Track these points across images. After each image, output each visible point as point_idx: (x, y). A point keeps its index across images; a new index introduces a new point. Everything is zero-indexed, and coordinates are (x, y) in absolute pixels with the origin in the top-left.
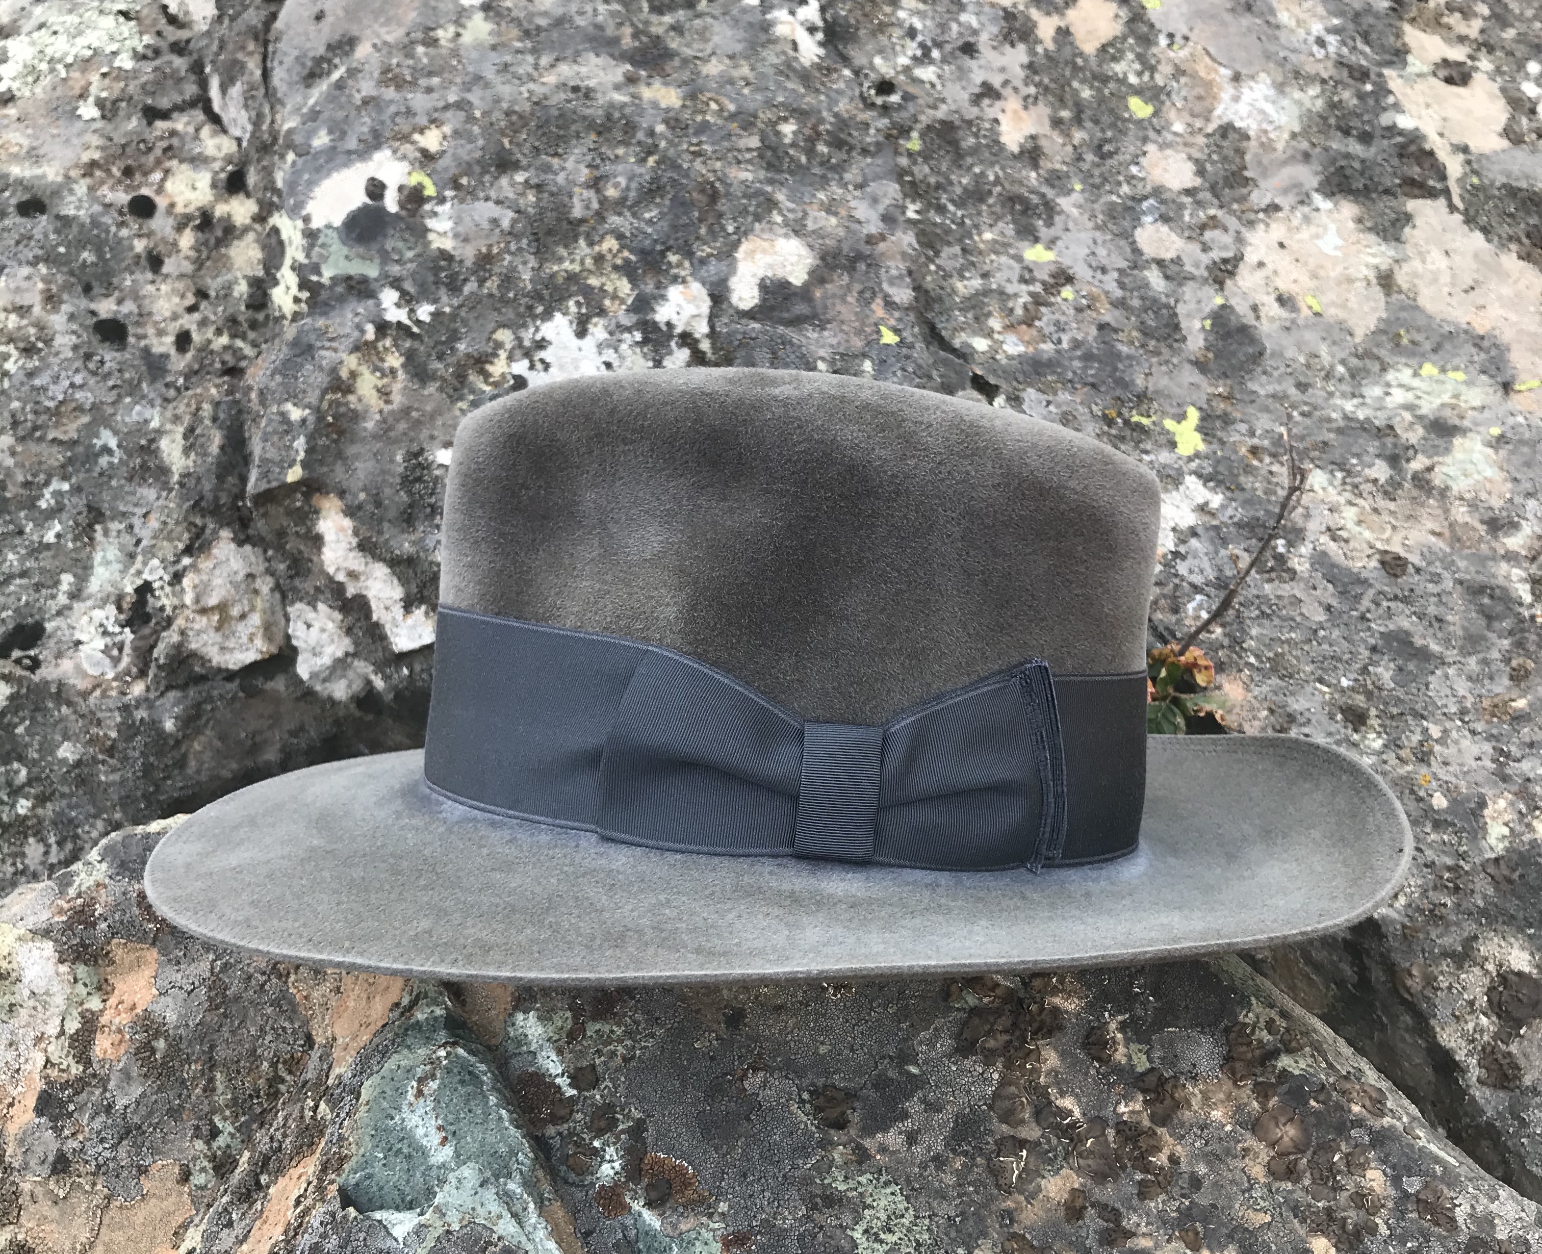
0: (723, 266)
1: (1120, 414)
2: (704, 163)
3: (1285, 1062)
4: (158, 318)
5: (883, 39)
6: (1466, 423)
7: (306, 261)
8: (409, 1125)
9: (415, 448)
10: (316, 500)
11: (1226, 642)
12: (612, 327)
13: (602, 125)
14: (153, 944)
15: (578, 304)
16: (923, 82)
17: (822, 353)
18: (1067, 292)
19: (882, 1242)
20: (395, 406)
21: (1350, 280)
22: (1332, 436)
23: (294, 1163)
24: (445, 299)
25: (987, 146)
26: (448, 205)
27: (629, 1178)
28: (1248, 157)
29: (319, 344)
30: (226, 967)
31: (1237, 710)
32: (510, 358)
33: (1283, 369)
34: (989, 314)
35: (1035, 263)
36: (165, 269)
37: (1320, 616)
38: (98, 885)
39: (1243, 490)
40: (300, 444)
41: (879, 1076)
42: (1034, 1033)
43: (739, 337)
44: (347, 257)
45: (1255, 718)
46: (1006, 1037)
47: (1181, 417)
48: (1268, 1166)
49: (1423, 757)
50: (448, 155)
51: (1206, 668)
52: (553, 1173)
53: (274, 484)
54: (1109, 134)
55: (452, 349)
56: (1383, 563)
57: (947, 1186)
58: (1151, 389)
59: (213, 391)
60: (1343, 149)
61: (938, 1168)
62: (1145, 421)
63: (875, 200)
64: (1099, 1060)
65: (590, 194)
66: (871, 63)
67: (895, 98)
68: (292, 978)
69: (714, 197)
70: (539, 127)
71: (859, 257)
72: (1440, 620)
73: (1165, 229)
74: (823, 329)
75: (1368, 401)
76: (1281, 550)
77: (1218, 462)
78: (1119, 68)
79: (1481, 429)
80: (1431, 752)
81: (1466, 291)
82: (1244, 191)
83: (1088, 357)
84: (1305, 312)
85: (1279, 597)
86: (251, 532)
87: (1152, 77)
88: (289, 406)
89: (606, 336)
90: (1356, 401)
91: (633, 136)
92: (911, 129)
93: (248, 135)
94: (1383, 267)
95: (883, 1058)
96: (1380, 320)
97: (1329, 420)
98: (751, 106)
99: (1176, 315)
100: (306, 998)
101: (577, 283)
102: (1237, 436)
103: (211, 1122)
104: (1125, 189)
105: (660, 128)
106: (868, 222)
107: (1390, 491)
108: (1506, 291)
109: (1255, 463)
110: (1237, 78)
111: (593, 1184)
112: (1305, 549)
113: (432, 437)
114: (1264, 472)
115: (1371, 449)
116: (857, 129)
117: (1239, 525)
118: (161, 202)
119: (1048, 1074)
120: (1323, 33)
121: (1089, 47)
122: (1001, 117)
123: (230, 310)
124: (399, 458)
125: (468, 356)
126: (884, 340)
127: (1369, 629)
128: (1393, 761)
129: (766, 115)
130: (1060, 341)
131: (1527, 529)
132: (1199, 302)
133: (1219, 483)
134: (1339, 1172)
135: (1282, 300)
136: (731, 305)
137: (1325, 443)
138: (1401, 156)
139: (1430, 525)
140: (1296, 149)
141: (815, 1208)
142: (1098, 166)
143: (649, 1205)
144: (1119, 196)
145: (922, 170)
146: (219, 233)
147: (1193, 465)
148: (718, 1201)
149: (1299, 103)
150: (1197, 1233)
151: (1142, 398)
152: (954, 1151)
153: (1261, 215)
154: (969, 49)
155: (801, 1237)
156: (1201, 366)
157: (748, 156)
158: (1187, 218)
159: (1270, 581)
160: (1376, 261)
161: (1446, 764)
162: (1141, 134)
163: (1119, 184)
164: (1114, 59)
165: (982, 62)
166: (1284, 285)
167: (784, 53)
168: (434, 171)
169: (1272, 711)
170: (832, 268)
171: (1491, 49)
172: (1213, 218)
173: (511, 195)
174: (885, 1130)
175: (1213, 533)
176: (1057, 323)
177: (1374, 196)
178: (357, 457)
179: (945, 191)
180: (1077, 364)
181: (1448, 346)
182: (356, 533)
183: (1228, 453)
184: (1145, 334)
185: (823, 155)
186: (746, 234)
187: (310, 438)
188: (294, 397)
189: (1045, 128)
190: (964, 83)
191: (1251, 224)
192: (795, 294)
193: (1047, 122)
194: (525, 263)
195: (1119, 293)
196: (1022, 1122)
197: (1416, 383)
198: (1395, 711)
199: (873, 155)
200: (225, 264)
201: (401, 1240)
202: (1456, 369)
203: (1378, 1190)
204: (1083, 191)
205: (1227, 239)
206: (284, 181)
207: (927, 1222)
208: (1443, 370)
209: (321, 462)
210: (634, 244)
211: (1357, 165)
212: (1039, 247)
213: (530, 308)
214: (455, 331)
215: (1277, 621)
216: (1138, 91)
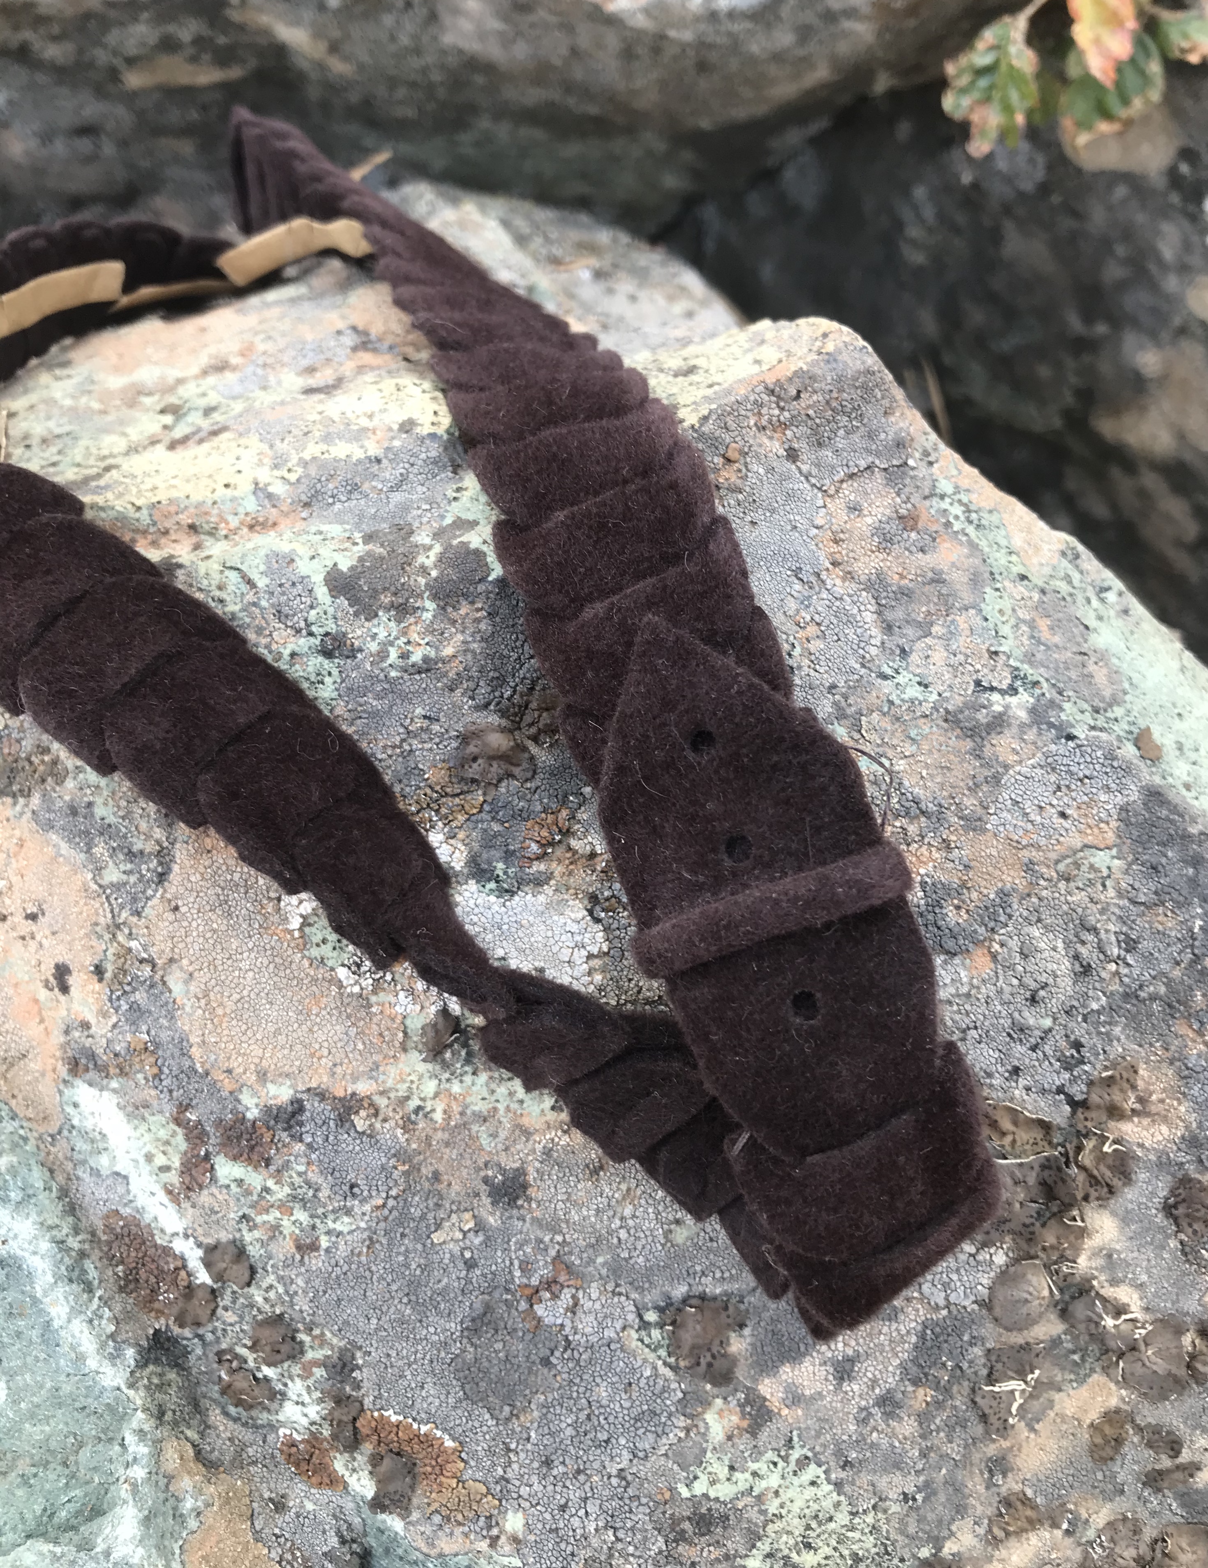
57: (904, 1441)
61: (888, 1415)
152: (915, 1380)
174: (796, 1360)
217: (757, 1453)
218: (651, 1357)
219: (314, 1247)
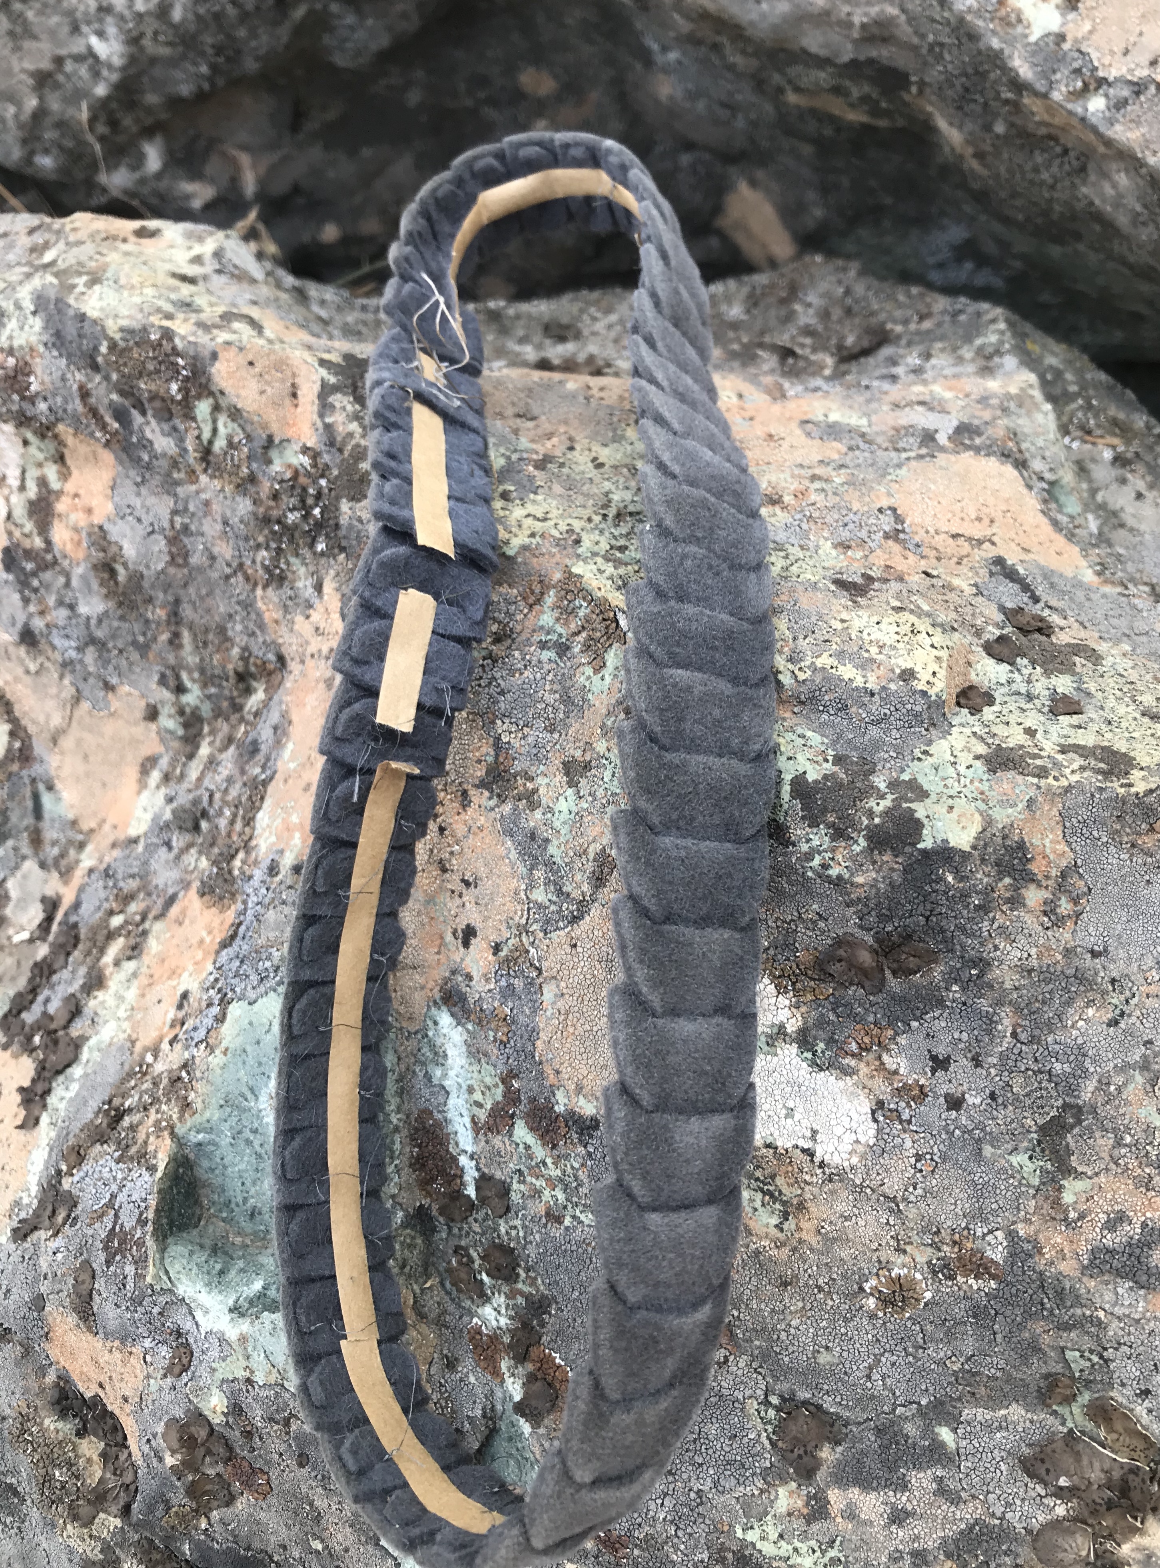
38: (32, 349)
103: (179, 677)
174: (866, 1489)
217: (804, 1536)
218: (760, 1426)
219: (559, 1220)
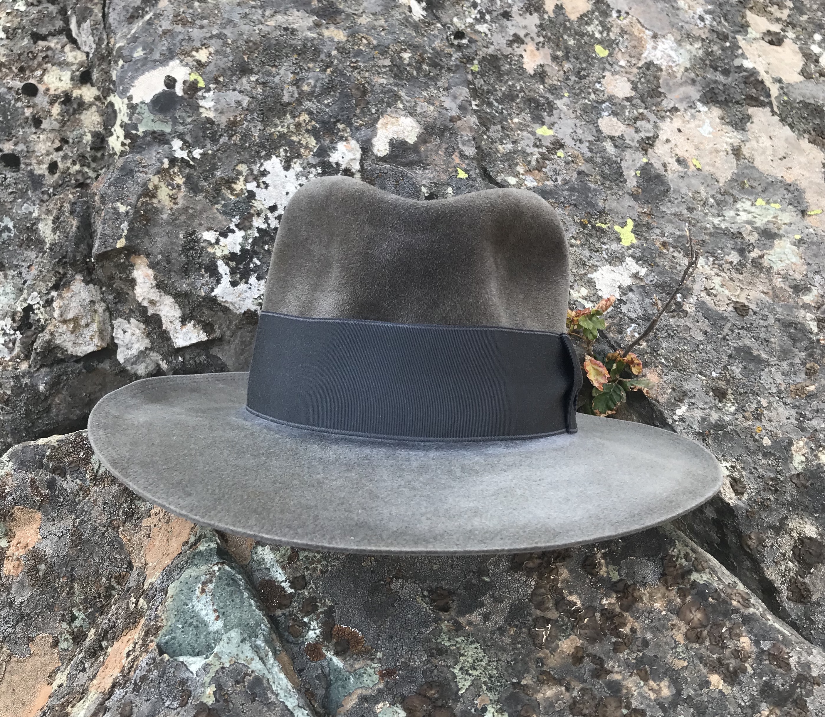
0: (369, 132)
1: (590, 222)
2: (359, 73)
3: (695, 576)
4: (39, 154)
5: (458, 8)
6: (781, 232)
7: (129, 122)
8: (197, 609)
9: (190, 230)
10: (132, 258)
11: (649, 351)
12: (305, 164)
13: (300, 50)
14: (39, 509)
15: (286, 151)
16: (480, 32)
17: (424, 182)
18: (560, 153)
19: (470, 675)
20: (179, 206)
21: (717, 151)
22: (707, 237)
23: (124, 633)
24: (209, 146)
25: (515, 70)
26: (212, 92)
27: (324, 639)
28: (661, 81)
29: (137, 169)
30: (81, 523)
31: (655, 388)
32: (246, 181)
33: (680, 199)
34: (517, 164)
35: (543, 136)
36: (42, 127)
37: (700, 337)
38: (7, 475)
39: (658, 266)
40: (125, 226)
41: (467, 582)
42: (555, 559)
43: (378, 172)
44: (153, 120)
45: (664, 393)
46: (538, 561)
47: (623, 225)
48: (686, 634)
49: (758, 417)
50: (213, 64)
51: (638, 364)
52: (280, 637)
53: (109, 249)
54: (584, 65)
55: (212, 174)
56: (735, 308)
57: (507, 644)
58: (607, 208)
59: (71, 196)
60: (714, 78)
61: (501, 634)
62: (603, 226)
63: (455, 97)
64: (591, 574)
65: (294, 88)
66: (452, 21)
67: (465, 41)
68: (121, 529)
69: (364, 92)
70: (265, 50)
71: (446, 129)
72: (767, 341)
73: (615, 119)
74: (425, 169)
75: (727, 218)
76: (679, 299)
77: (644, 250)
78: (590, 29)
79: (790, 235)
80: (762, 414)
81: (780, 159)
82: (659, 100)
83: (572, 189)
84: (692, 168)
85: (678, 326)
86: (93, 276)
87: (608, 35)
88: (119, 204)
89: (301, 169)
90: (720, 218)
91: (319, 57)
92: (474, 59)
93: (93, 51)
94: (735, 144)
95: (469, 572)
96: (733, 173)
97: (706, 228)
98: (386, 42)
99: (621, 167)
100: (129, 540)
101: (285, 139)
102: (654, 235)
103: (72, 612)
104: (593, 96)
105: (334, 53)
106: (451, 109)
107: (739, 268)
108: (803, 160)
109: (665, 251)
110: (655, 37)
111: (303, 643)
112: (692, 300)
113: (201, 225)
114: (669, 256)
115: (729, 245)
116: (445, 57)
117: (656, 286)
118: (41, 88)
119: (563, 582)
120: (703, 13)
121: (574, 17)
122: (524, 54)
123: (81, 151)
124: (181, 236)
125: (222, 178)
126: (459, 176)
127: (728, 345)
128: (741, 418)
129: (394, 47)
130: (556, 180)
131: (815, 292)
132: (633, 161)
133: (645, 262)
134: (725, 638)
135: (679, 161)
136: (373, 154)
137: (704, 241)
138: (745, 83)
139: (761, 288)
140: (688, 78)
141: (432, 655)
142: (577, 83)
143: (337, 654)
144: (589, 101)
145: (479, 82)
146: (75, 106)
147: (630, 251)
148: (376, 651)
149: (690, 52)
150: (647, 672)
151: (602, 213)
152: (510, 624)
153: (668, 113)
154: (506, 15)
155: (424, 672)
156: (634, 196)
157: (384, 70)
158: (627, 114)
159: (673, 317)
160: (731, 141)
161: (770, 421)
162: (601, 66)
163: (589, 93)
164: (587, 24)
165: (514, 22)
166: (681, 153)
167: (404, 13)
168: (204, 73)
169: (674, 389)
170: (431, 135)
171: (794, 26)
172: (641, 114)
173: (248, 88)
174: (471, 613)
175: (641, 290)
176: (555, 170)
177: (730, 105)
178: (157, 234)
179: (492, 94)
180: (566, 193)
181: (771, 190)
182: (155, 278)
183: (650, 245)
184: (604, 178)
185: (426, 70)
186: (382, 114)
187: (131, 223)
188: (122, 199)
189: (548, 61)
190: (504, 34)
191: (662, 118)
192: (410, 148)
193: (549, 57)
194: (255, 127)
195: (589, 154)
196: (548, 608)
197: (753, 209)
198: (742, 391)
199: (454, 73)
200: (78, 124)
201: (195, 673)
202: (775, 202)
203: (747, 648)
204: (569, 97)
205: (650, 126)
206: (117, 76)
207: (495, 664)
208: (768, 203)
209: (137, 237)
210: (318, 118)
211: (721, 87)
212: (545, 127)
213: (258, 152)
214: (215, 164)
215: (676, 340)
216: (600, 42)
217: (458, 636)
218: (425, 606)
219: (326, 571)
